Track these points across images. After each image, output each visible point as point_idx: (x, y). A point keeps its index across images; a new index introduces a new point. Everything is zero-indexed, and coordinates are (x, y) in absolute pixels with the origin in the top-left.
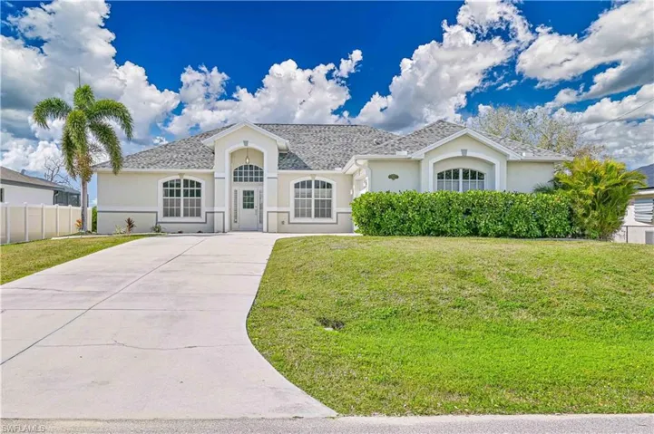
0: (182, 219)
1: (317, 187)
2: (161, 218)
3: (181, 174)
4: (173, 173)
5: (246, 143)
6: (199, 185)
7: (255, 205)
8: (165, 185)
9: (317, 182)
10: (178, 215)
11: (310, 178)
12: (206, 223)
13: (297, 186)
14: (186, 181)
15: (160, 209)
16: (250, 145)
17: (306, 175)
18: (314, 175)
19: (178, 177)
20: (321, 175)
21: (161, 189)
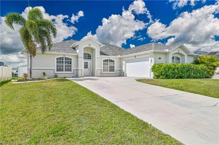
0: (64, 72)
1: (110, 62)
2: (56, 72)
3: (64, 55)
4: (61, 54)
5: (90, 45)
6: (71, 59)
7: (88, 67)
8: (57, 59)
9: (110, 60)
10: (63, 71)
11: (108, 59)
12: (74, 74)
13: (104, 61)
14: (66, 58)
15: (55, 68)
16: (91, 46)
17: (107, 57)
18: (109, 58)
19: (63, 56)
20: (112, 58)
21: (56, 60)
